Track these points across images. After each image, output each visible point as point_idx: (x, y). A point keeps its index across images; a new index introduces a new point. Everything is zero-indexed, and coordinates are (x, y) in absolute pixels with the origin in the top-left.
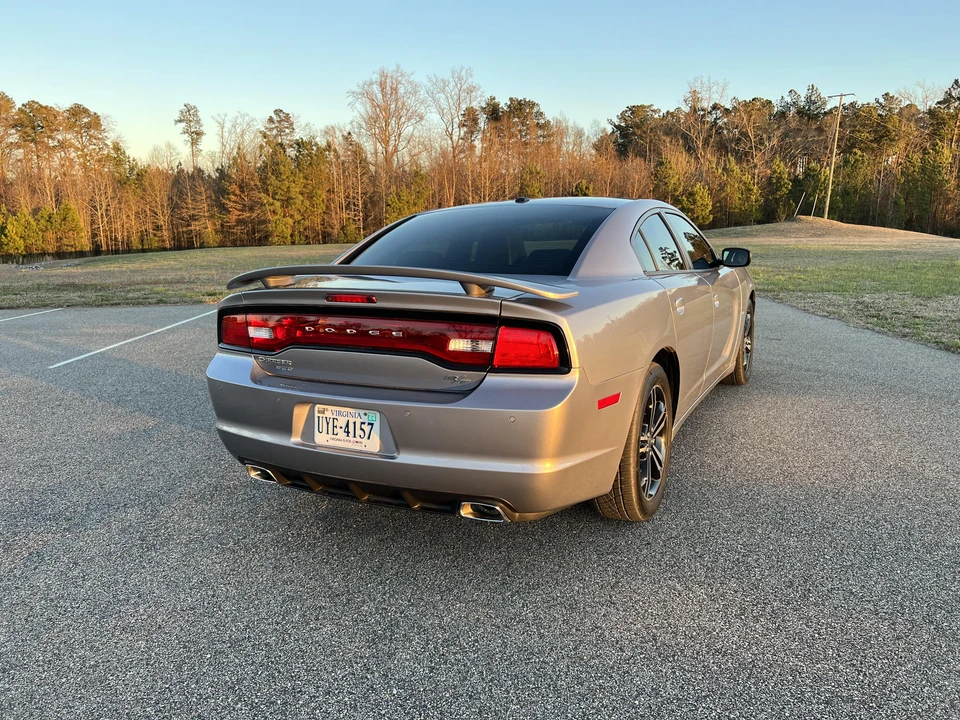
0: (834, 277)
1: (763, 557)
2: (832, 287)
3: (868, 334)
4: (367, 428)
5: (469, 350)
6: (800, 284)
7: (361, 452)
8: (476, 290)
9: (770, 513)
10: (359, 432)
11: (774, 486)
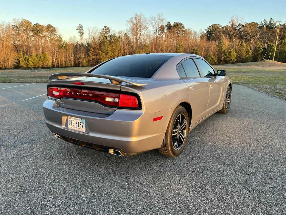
0: (270, 79)
1: (209, 171)
2: (268, 83)
3: (275, 98)
4: (82, 124)
5: (113, 101)
6: (257, 82)
7: (80, 131)
8: (114, 82)
9: (218, 156)
10: (80, 125)
11: (223, 148)
